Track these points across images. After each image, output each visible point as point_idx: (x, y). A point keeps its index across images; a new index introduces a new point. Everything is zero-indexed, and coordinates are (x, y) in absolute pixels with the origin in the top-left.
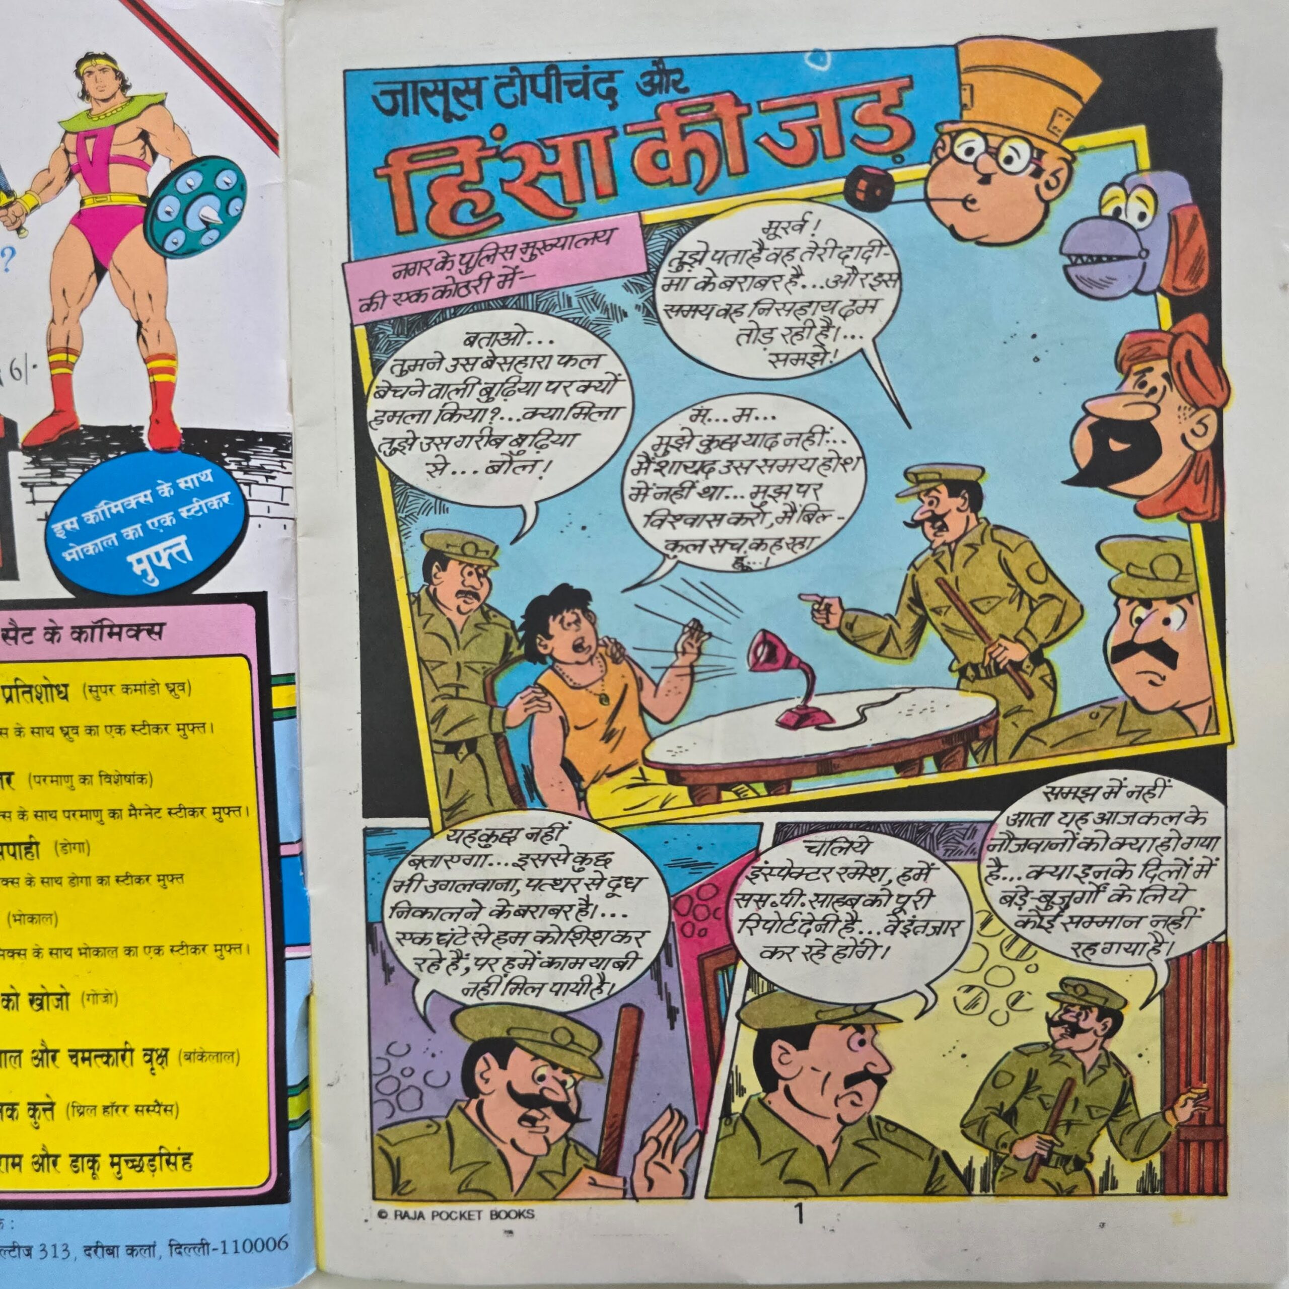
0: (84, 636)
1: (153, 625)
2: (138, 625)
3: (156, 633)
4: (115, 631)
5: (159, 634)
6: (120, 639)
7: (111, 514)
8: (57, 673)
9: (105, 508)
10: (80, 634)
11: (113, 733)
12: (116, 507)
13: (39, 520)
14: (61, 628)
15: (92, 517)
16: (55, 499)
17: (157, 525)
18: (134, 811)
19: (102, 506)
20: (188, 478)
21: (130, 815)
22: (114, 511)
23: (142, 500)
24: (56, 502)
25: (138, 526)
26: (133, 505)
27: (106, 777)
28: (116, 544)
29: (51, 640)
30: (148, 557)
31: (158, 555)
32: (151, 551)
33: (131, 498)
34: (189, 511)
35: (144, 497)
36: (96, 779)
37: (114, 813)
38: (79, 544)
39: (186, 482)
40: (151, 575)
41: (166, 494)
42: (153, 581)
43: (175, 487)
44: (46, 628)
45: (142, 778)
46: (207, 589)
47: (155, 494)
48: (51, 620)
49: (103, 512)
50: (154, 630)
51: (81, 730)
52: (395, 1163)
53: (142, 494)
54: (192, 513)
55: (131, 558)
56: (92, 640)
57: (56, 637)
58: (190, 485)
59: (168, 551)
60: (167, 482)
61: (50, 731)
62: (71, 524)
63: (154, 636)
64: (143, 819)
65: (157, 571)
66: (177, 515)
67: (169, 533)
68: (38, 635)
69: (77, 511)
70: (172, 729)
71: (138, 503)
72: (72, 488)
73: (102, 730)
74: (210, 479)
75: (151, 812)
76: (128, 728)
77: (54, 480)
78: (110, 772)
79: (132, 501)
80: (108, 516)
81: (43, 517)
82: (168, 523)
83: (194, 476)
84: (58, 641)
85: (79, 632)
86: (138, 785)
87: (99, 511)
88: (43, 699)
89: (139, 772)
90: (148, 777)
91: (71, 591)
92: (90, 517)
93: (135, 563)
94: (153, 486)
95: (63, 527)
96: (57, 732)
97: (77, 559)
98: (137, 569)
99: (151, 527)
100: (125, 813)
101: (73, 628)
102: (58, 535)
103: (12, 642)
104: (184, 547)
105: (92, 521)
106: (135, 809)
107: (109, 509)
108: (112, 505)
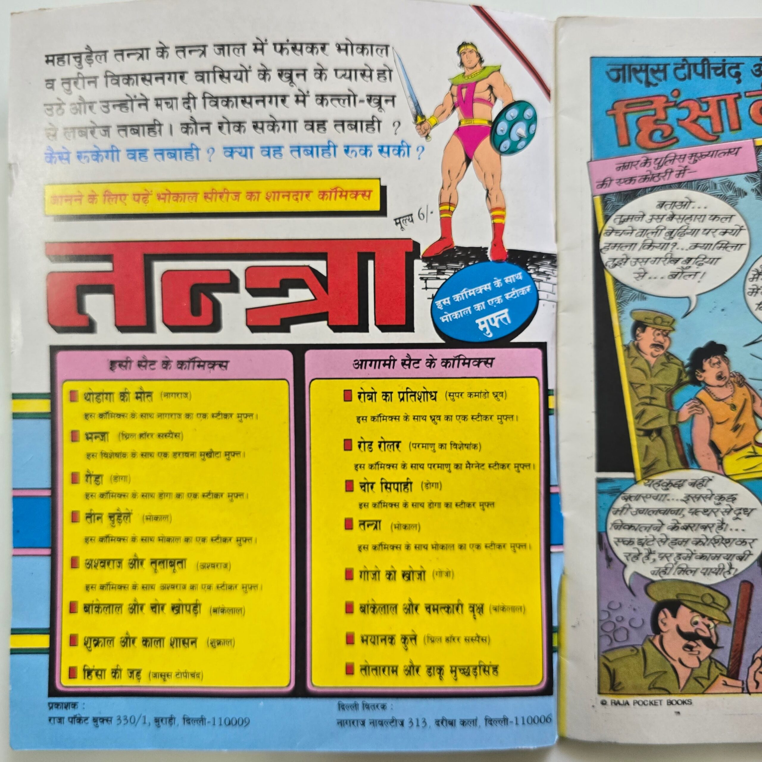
0: (448, 364)
1: (488, 359)
2: (480, 359)
3: (489, 364)
4: (467, 362)
5: (491, 364)
6: (469, 367)
7: (468, 296)
8: (430, 385)
9: (466, 293)
10: (447, 363)
11: (461, 420)
12: (472, 292)
13: (429, 298)
14: (436, 360)
15: (458, 298)
16: (439, 287)
17: (493, 303)
18: (469, 465)
19: (464, 291)
20: (510, 277)
21: (467, 467)
22: (470, 294)
23: (486, 289)
24: (439, 289)
25: (483, 303)
26: (481, 292)
27: (454, 445)
28: (470, 313)
29: (430, 366)
30: (488, 321)
31: (492, 319)
32: (489, 317)
33: (480, 287)
34: (510, 295)
35: (487, 287)
36: (448, 446)
37: (457, 466)
38: (449, 313)
39: (509, 279)
40: (488, 331)
41: (498, 286)
42: (489, 334)
43: (503, 281)
44: (427, 360)
45: (475, 446)
46: (519, 339)
47: (492, 285)
48: (431, 355)
49: (464, 295)
50: (489, 361)
51: (442, 418)
52: (612, 672)
53: (486, 285)
54: (511, 296)
55: (478, 321)
56: (453, 367)
57: (433, 365)
58: (511, 281)
59: (498, 318)
60: (499, 278)
61: (424, 418)
62: (446, 301)
63: (488, 365)
64: (474, 470)
65: (492, 328)
66: (504, 298)
67: (500, 307)
68: (423, 363)
69: (450, 294)
70: (495, 418)
71: (483, 290)
72: (448, 281)
73: (454, 418)
74: (521, 278)
75: (479, 466)
76: (469, 417)
77: (438, 276)
78: (457, 442)
79: (480, 289)
80: (467, 297)
81: (431, 297)
82: (499, 302)
83: (513, 276)
84: (434, 367)
85: (446, 362)
86: (473, 450)
87: (462, 294)
88: (422, 400)
89: (473, 442)
90: (478, 446)
91: (443, 339)
92: (457, 297)
93: (480, 324)
94: (492, 281)
95: (442, 302)
96: (428, 418)
97: (448, 321)
98: (481, 327)
99: (489, 304)
100: (464, 466)
101: (442, 359)
102: (438, 307)
103: (407, 367)
104: (506, 316)
105: (458, 300)
106: (469, 464)
107: (468, 293)
108: (470, 291)
